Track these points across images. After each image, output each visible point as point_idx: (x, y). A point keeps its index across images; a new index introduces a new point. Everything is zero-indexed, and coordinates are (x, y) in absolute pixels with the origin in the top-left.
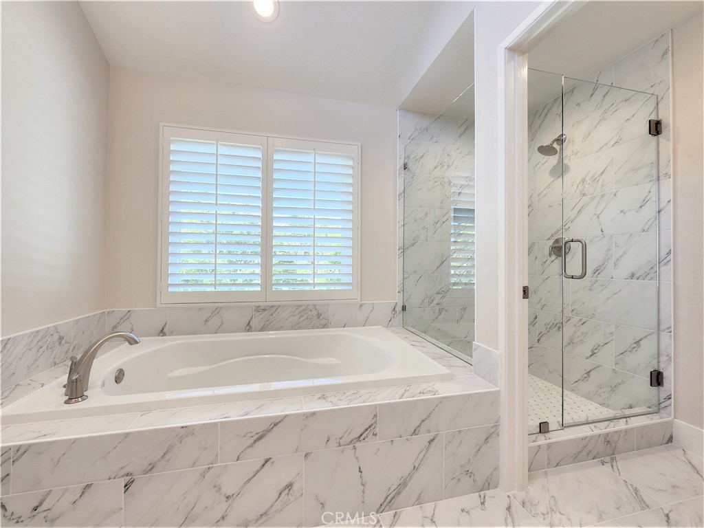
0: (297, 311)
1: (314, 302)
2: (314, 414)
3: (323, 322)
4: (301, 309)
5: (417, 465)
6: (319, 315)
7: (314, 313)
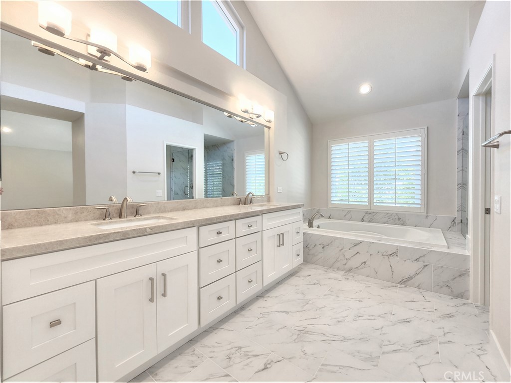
0: (386, 216)
1: (396, 212)
2: (373, 243)
3: (402, 222)
4: (389, 215)
5: (417, 273)
6: (399, 219)
7: (397, 217)
